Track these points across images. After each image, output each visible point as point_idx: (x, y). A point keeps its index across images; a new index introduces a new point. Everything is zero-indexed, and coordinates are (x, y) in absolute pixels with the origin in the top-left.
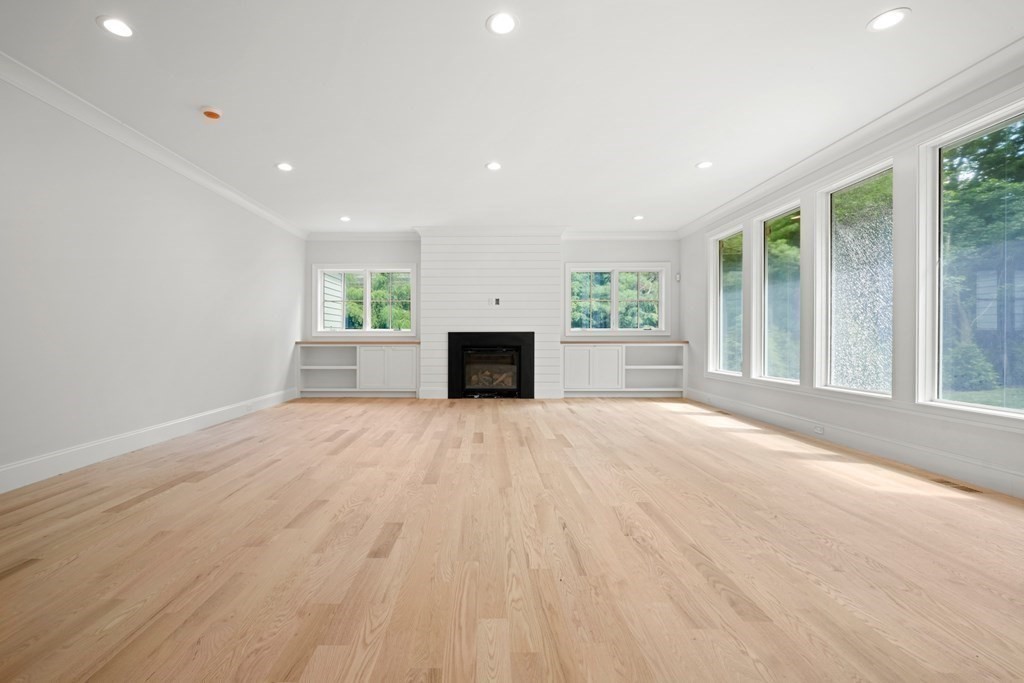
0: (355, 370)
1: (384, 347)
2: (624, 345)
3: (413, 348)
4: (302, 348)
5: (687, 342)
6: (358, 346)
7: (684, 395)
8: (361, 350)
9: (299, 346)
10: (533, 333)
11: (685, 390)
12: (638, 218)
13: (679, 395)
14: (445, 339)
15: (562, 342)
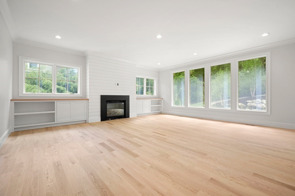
0: (54, 113)
1: (71, 101)
2: (151, 100)
3: (85, 102)
4: (15, 103)
5: (163, 99)
6: (56, 101)
7: (162, 113)
8: (58, 104)
9: (13, 102)
10: (129, 96)
11: (162, 111)
12: (159, 64)
13: (160, 113)
14: (99, 98)
15: (137, 99)
